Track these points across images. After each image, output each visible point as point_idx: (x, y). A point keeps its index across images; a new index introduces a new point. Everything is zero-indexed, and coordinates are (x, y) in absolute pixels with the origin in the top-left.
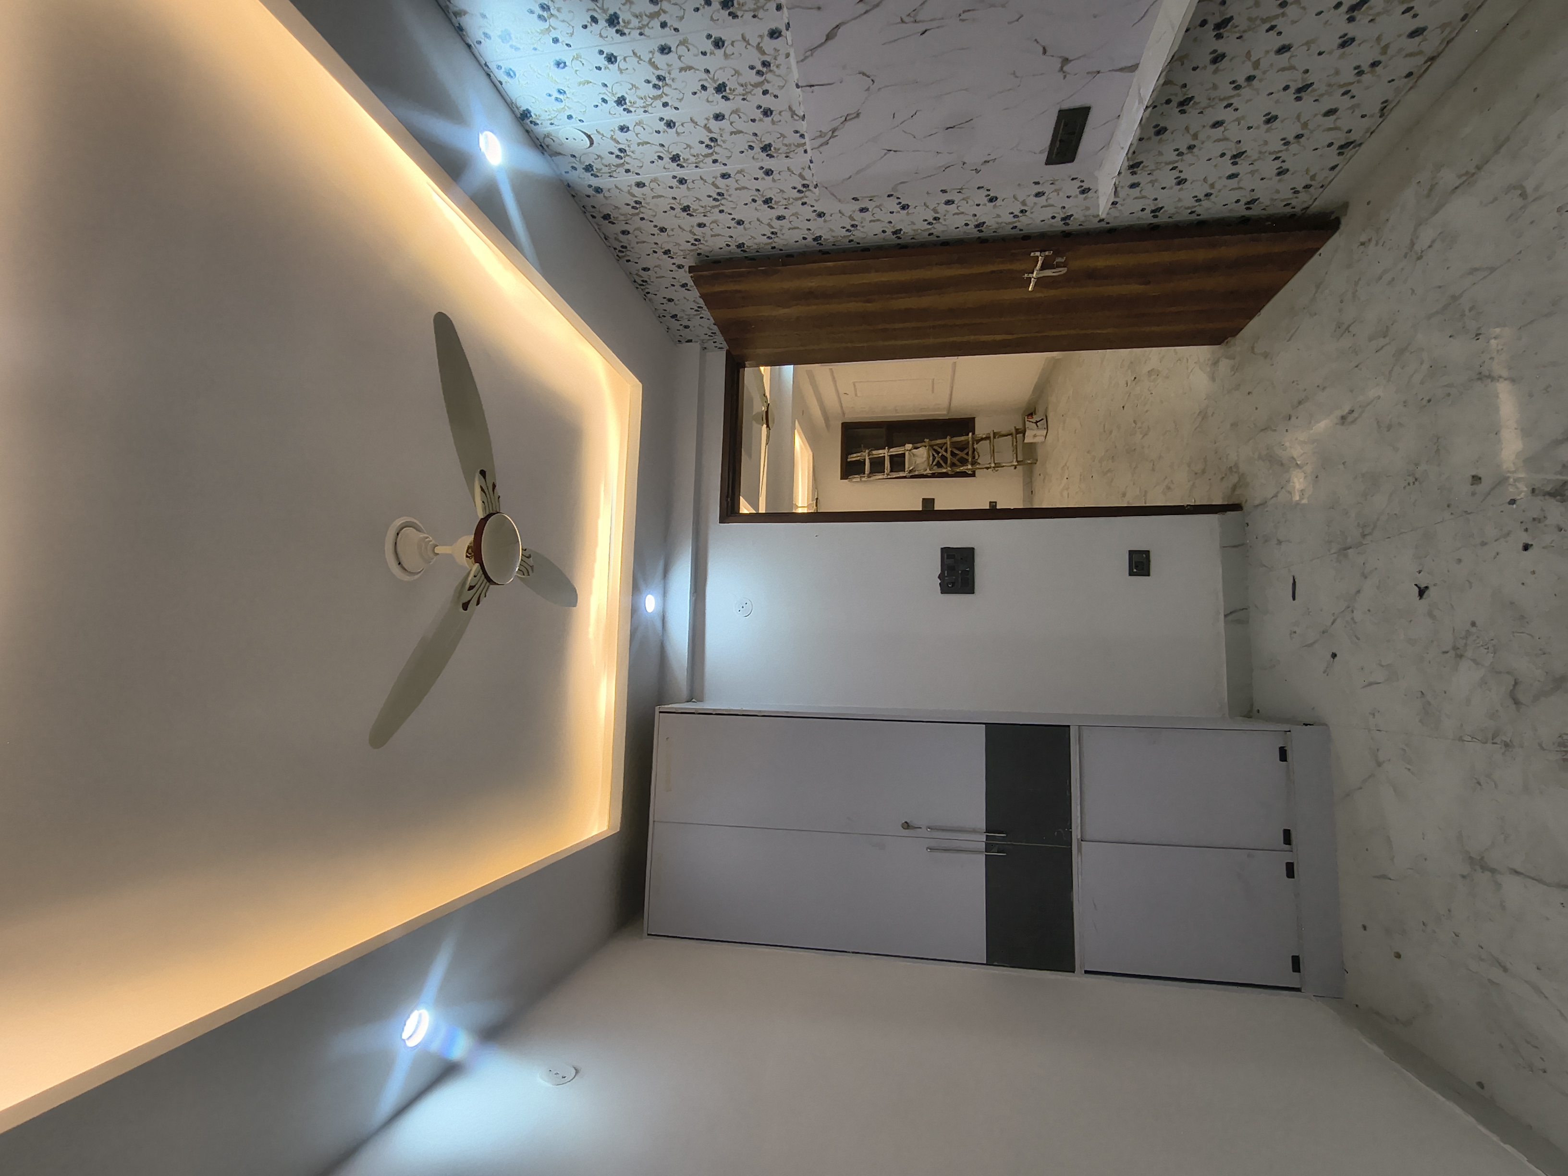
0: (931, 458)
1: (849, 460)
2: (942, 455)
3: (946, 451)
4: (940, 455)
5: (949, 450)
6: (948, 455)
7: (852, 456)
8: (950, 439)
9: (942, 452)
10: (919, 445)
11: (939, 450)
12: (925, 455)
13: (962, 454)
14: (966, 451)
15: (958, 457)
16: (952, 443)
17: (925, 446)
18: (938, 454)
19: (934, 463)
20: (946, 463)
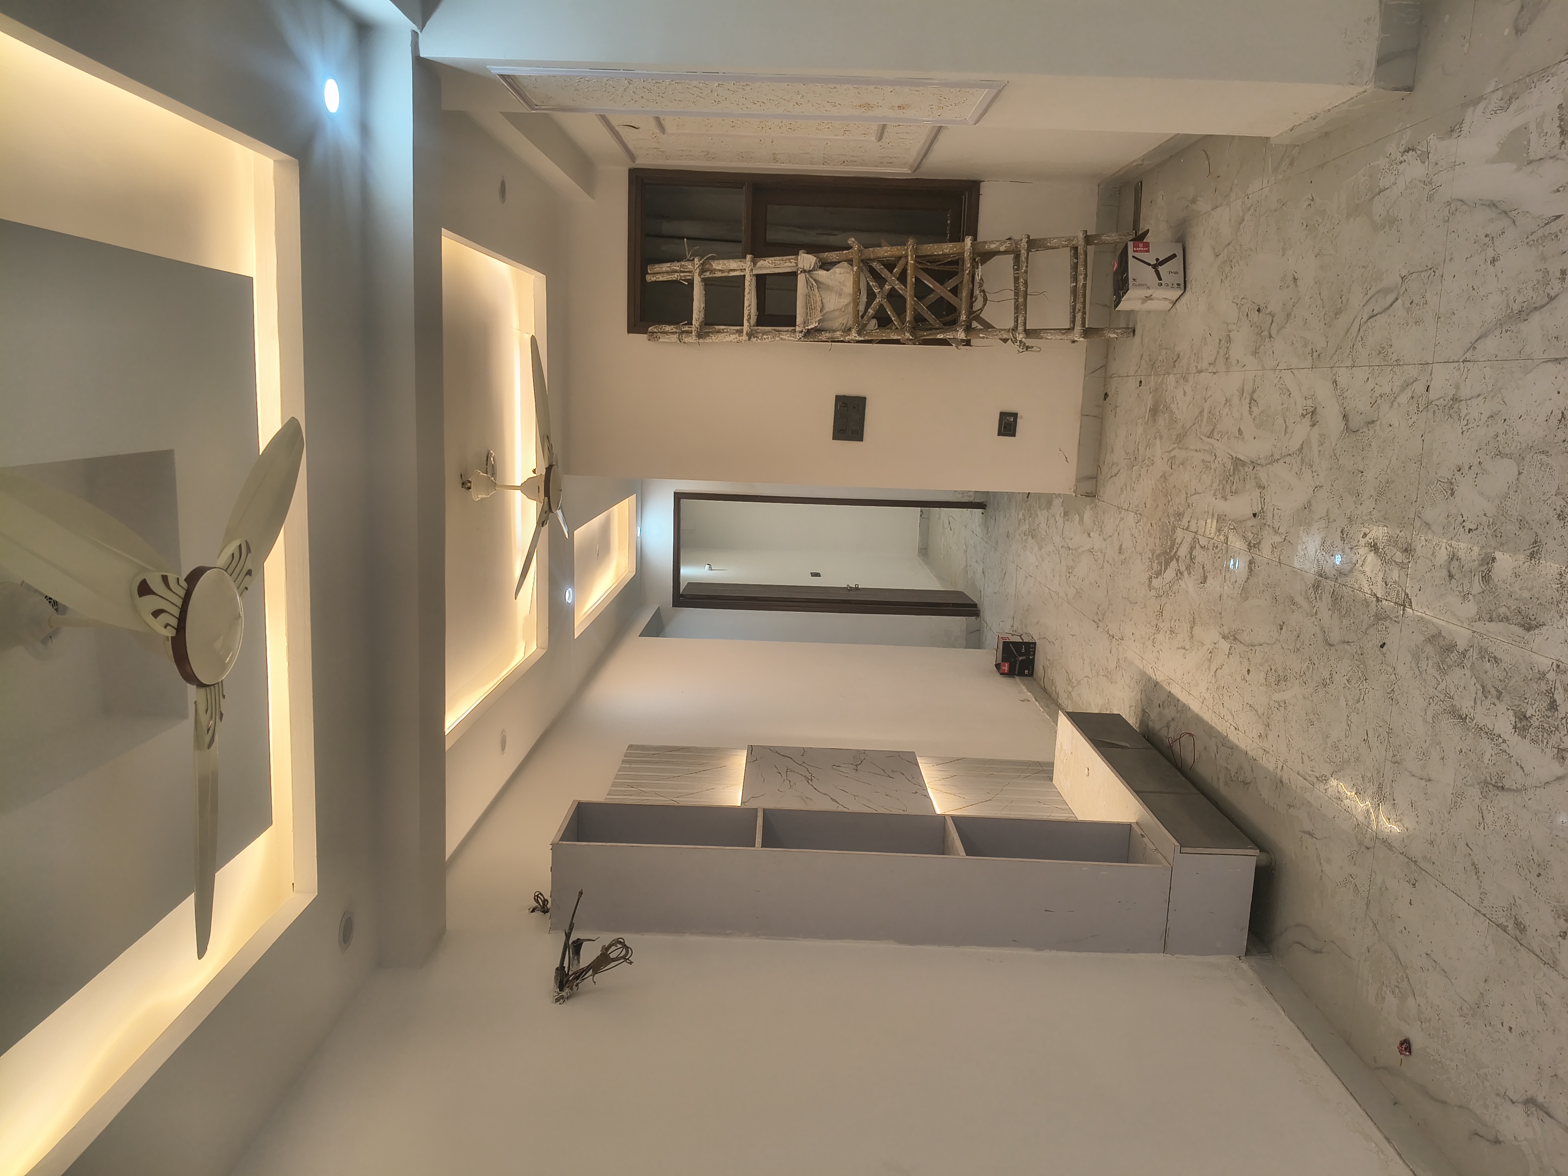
0: (864, 298)
1: (649, 278)
2: (893, 289)
3: (902, 278)
4: (887, 287)
5: (911, 279)
6: (908, 293)
7: (658, 268)
8: (915, 250)
9: (892, 282)
10: (833, 256)
11: (885, 273)
12: (849, 288)
13: (942, 291)
14: (952, 283)
15: (932, 298)
16: (919, 259)
17: (850, 262)
18: (881, 287)
19: (871, 311)
20: (900, 311)
